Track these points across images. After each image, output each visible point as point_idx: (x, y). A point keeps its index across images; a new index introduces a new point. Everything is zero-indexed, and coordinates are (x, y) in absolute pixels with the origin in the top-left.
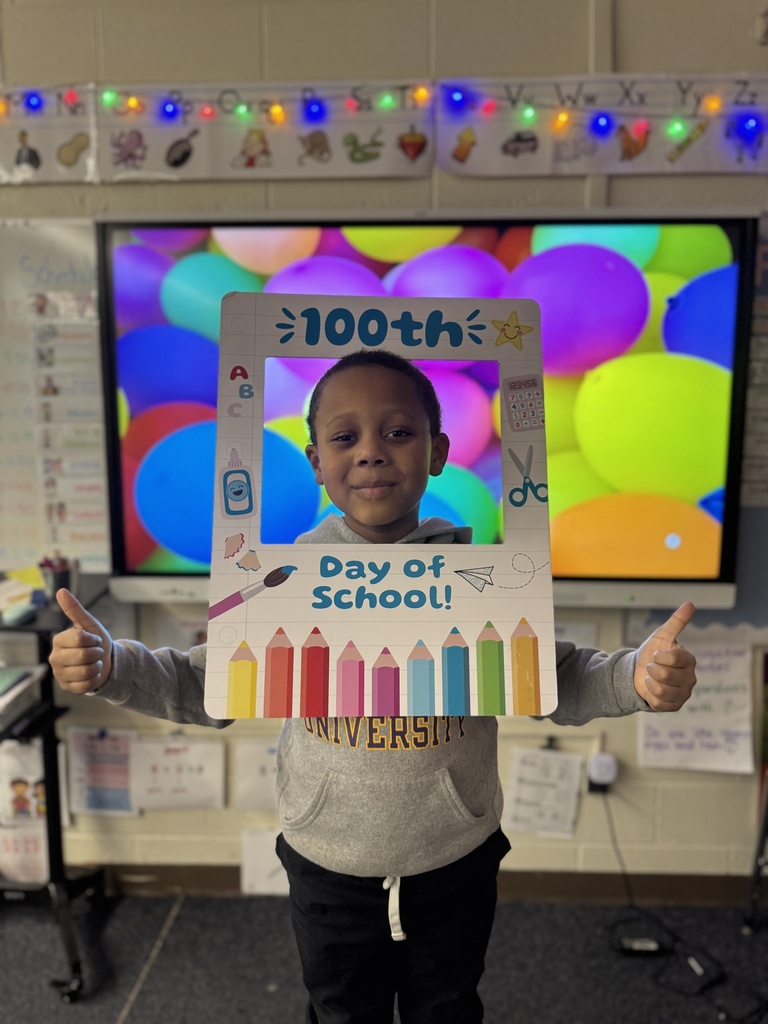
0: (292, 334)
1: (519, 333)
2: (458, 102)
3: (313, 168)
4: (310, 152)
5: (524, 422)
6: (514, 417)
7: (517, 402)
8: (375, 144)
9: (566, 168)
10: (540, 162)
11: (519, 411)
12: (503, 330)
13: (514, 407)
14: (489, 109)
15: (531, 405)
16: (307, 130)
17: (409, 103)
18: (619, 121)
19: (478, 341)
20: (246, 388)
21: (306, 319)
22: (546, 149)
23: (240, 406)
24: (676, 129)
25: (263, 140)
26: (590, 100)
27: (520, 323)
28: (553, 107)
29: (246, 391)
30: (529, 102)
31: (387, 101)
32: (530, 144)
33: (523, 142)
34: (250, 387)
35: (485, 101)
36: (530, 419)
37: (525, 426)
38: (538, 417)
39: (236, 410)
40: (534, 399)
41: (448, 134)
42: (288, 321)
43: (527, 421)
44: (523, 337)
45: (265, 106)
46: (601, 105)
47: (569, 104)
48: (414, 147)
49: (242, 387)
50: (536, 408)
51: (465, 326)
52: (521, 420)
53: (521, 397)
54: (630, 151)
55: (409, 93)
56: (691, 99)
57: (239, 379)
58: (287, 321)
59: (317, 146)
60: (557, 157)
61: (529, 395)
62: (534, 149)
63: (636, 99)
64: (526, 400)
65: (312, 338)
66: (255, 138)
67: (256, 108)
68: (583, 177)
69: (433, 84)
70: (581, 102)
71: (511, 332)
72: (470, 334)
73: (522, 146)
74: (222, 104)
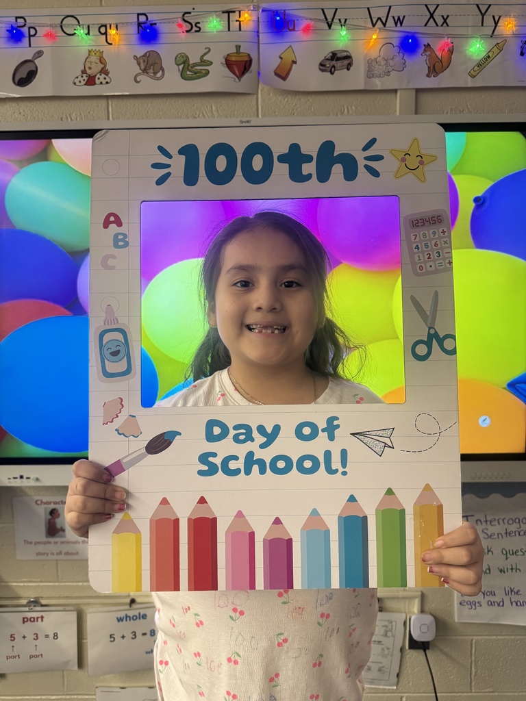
0: (169, 174)
1: (422, 163)
2: (279, 23)
3: (148, 85)
4: (145, 71)
5: (428, 264)
6: (417, 259)
7: (421, 241)
8: (203, 62)
9: (378, 84)
10: (354, 78)
11: (423, 252)
12: (403, 160)
13: (417, 247)
14: (307, 29)
15: (436, 245)
16: (142, 50)
17: (234, 25)
18: (424, 41)
19: (375, 173)
20: (120, 237)
21: (184, 157)
22: (359, 66)
23: (114, 257)
24: (476, 48)
25: (102, 60)
26: (399, 21)
27: (423, 152)
28: (366, 28)
29: (121, 240)
30: (344, 23)
31: (214, 25)
32: (346, 62)
33: (337, 61)
34: (125, 236)
35: (303, 24)
36: (434, 261)
37: (429, 269)
38: (444, 258)
39: (111, 262)
40: (440, 238)
41: (270, 53)
42: (165, 160)
43: (432, 264)
44: (426, 168)
45: (103, 30)
46: (408, 26)
47: (379, 24)
48: (240, 65)
49: (116, 236)
50: (442, 248)
51: (360, 157)
52: (425, 262)
53: (424, 235)
54: (435, 68)
55: (234, 17)
56: (489, 21)
57: (113, 227)
58: (163, 160)
59: (151, 65)
60: (370, 74)
61: (434, 233)
62: (348, 67)
63: (440, 21)
64: (431, 240)
65: (190, 178)
66: (94, 58)
67: (94, 31)
68: (395, 91)
69: (256, 8)
70: (390, 22)
71: (413, 162)
72: (366, 167)
73: (338, 64)
74: (63, 28)
